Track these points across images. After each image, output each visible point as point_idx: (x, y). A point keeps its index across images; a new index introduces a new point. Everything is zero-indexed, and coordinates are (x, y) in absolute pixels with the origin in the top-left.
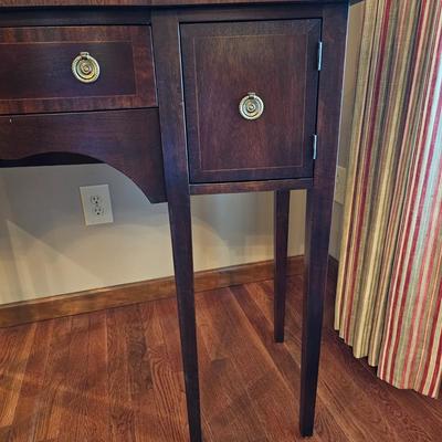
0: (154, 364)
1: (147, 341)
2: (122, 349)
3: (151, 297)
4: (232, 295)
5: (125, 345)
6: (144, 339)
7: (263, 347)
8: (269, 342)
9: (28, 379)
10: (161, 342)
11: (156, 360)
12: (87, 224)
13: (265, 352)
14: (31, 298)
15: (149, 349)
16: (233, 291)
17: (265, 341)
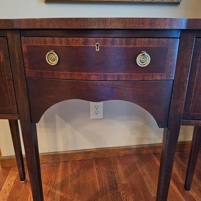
0: (123, 194)
1: (117, 180)
2: (105, 183)
3: (115, 155)
4: (156, 159)
5: (106, 181)
6: (115, 179)
7: (178, 192)
8: (182, 189)
9: (62, 195)
10: (124, 182)
11: (124, 192)
12: (91, 118)
13: (180, 195)
14: (60, 150)
15: (119, 185)
16: (156, 156)
17: (179, 188)
